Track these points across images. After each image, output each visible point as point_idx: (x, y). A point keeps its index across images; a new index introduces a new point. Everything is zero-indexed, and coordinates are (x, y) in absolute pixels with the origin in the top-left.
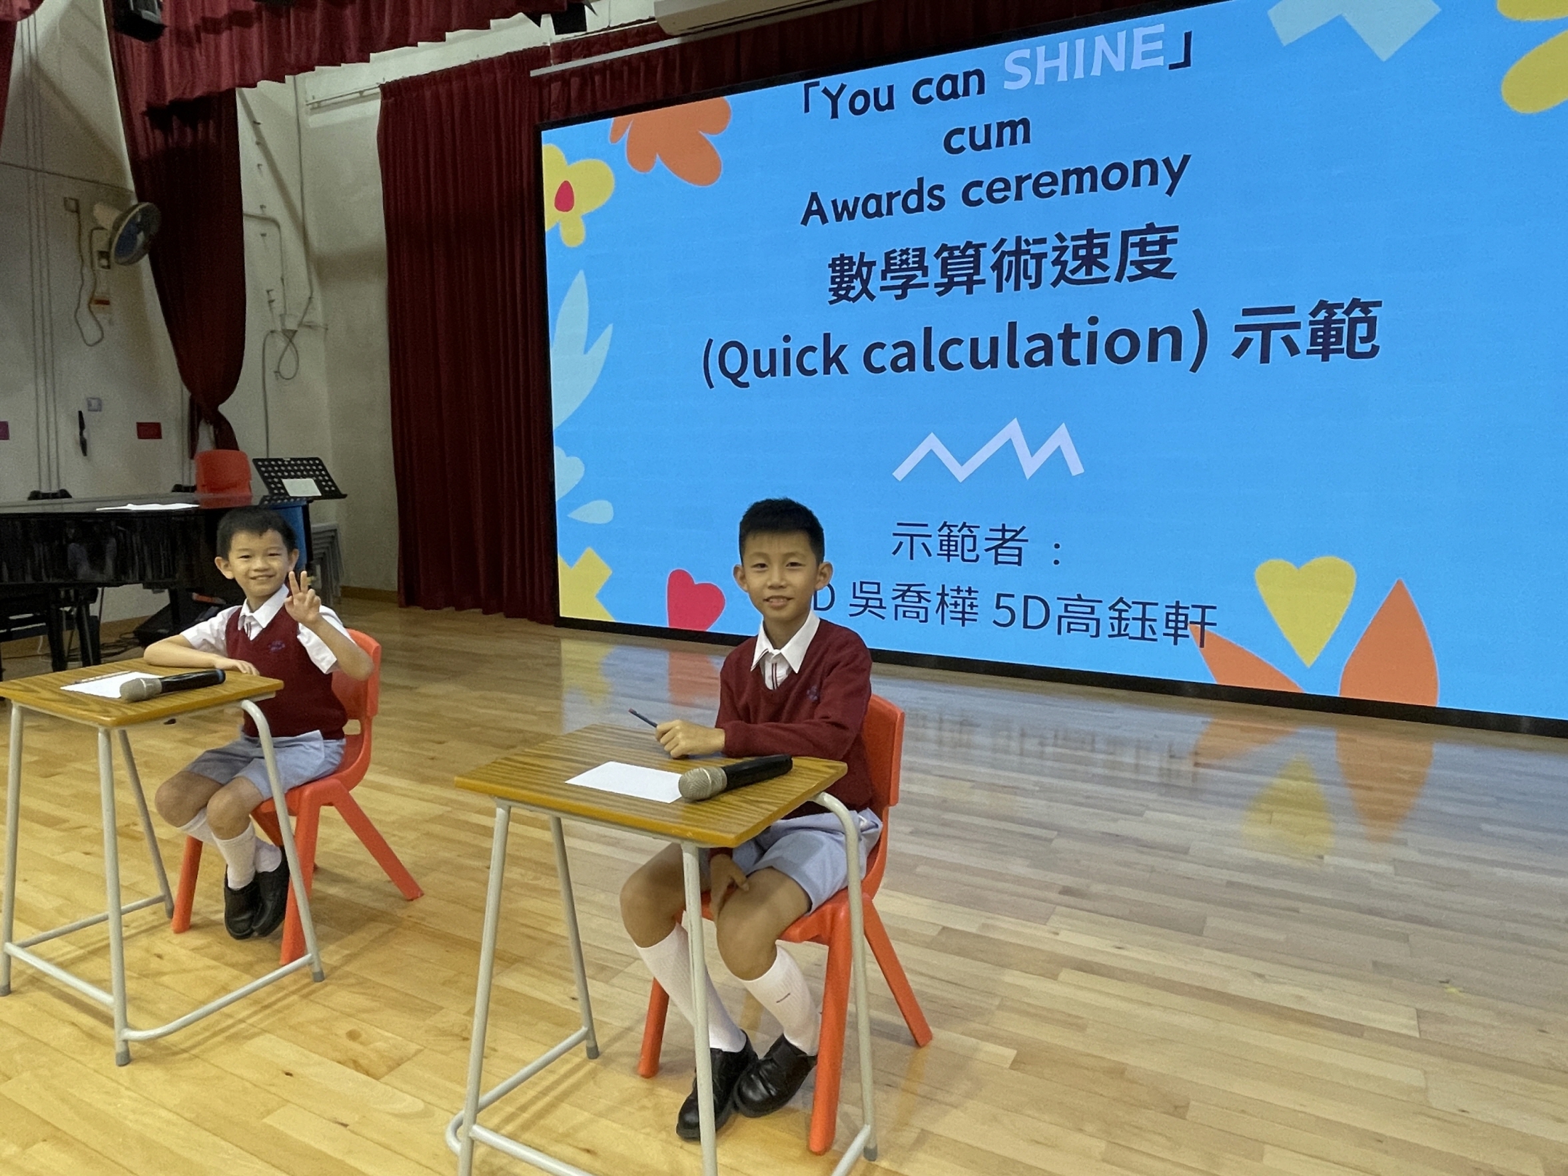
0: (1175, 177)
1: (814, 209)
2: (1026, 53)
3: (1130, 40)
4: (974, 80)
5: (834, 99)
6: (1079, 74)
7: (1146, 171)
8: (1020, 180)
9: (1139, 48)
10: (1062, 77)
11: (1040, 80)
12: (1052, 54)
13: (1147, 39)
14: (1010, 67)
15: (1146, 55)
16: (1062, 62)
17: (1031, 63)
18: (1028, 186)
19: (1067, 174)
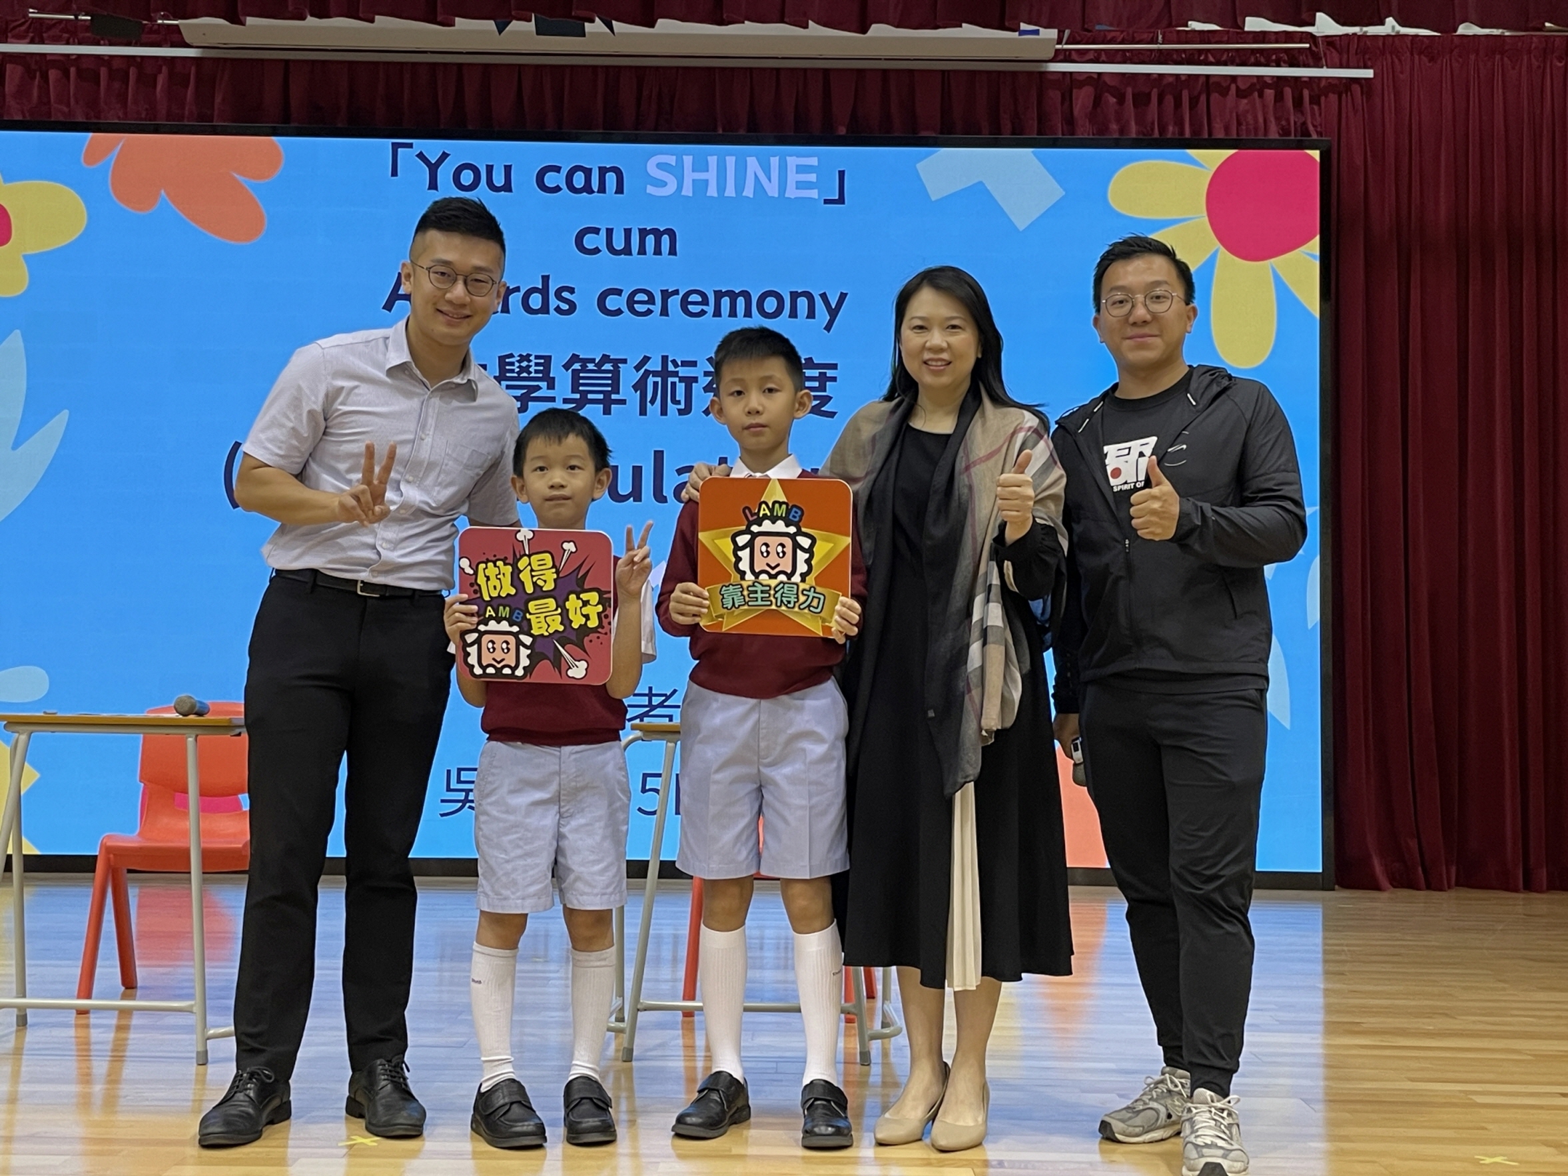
0: (833, 313)
2: (672, 160)
3: (783, 167)
4: (611, 178)
5: (433, 168)
6: (730, 191)
7: (802, 303)
8: (666, 295)
9: (793, 177)
10: (712, 191)
11: (687, 191)
12: (701, 166)
13: (801, 169)
14: (652, 172)
15: (800, 185)
16: (711, 176)
17: (677, 171)
18: (674, 302)
19: (719, 295)
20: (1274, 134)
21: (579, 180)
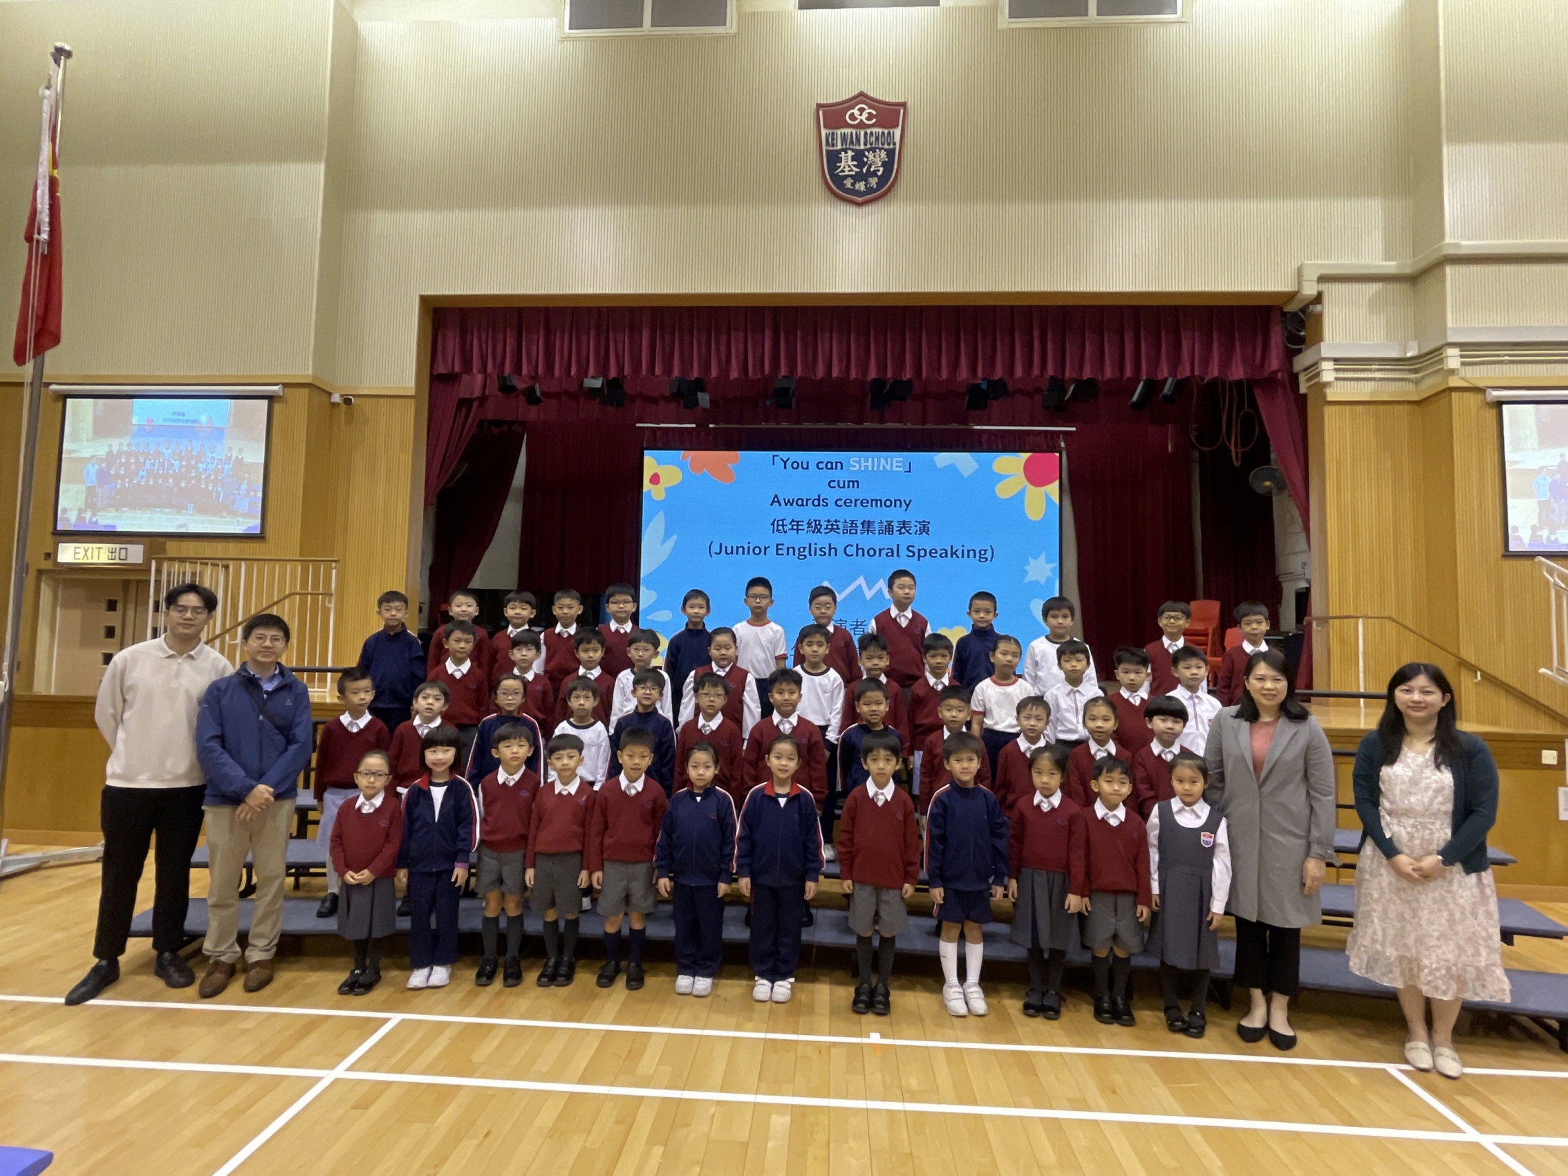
0: (907, 506)
1: (776, 500)
2: (858, 457)
3: (892, 460)
4: (839, 465)
5: (785, 463)
6: (875, 469)
7: (898, 503)
8: (856, 501)
9: (895, 464)
10: (870, 469)
11: (862, 469)
12: (866, 461)
13: (897, 462)
14: (852, 463)
15: (897, 467)
16: (870, 464)
17: (859, 462)
18: (859, 502)
19: (872, 500)
20: (1045, 447)
21: (829, 466)
